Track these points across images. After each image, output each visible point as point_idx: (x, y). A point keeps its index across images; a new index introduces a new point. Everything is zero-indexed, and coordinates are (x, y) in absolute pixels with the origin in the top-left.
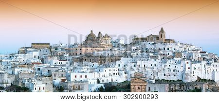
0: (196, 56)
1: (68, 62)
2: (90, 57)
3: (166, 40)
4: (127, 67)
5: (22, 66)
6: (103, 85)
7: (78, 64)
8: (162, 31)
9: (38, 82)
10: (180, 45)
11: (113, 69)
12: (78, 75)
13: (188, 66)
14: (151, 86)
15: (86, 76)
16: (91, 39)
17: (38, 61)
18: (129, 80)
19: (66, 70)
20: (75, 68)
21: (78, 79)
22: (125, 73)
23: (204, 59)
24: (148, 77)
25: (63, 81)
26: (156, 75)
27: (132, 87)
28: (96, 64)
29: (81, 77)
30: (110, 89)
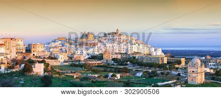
0: (133, 42)
3: (119, 34)
4: (101, 47)
5: (54, 48)
6: (90, 56)
7: (79, 47)
8: (117, 30)
9: (61, 55)
13: (129, 46)
17: (61, 45)
20: (77, 49)
21: (79, 53)
25: (72, 54)
26: (115, 51)
27: (104, 56)
30: (93, 57)
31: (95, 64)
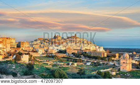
1: (49, 44)
2: (55, 42)
4: (65, 45)
5: (35, 45)
6: (59, 51)
9: (40, 50)
11: (62, 46)
13: (83, 45)
14: (72, 51)
17: (40, 43)
18: (66, 49)
20: (51, 46)
21: (52, 48)
23: (87, 43)
24: (71, 48)
31: (62, 56)
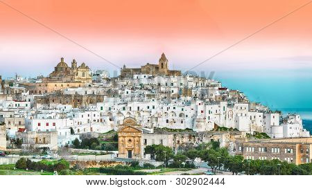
0: (212, 95)
1: (29, 104)
3: (168, 71)
4: (112, 110)
6: (78, 137)
7: (42, 106)
8: (163, 58)
10: (188, 78)
11: (93, 113)
12: (43, 123)
13: (201, 108)
14: (147, 137)
15: (54, 124)
16: (62, 71)
18: (116, 129)
19: (25, 114)
20: (38, 112)
21: (43, 128)
22: (110, 120)
23: (224, 98)
24: (143, 124)
25: (21, 130)
26: (155, 122)
27: (120, 139)
28: (69, 107)
29: (47, 125)
30: (88, 143)
31: (94, 162)
